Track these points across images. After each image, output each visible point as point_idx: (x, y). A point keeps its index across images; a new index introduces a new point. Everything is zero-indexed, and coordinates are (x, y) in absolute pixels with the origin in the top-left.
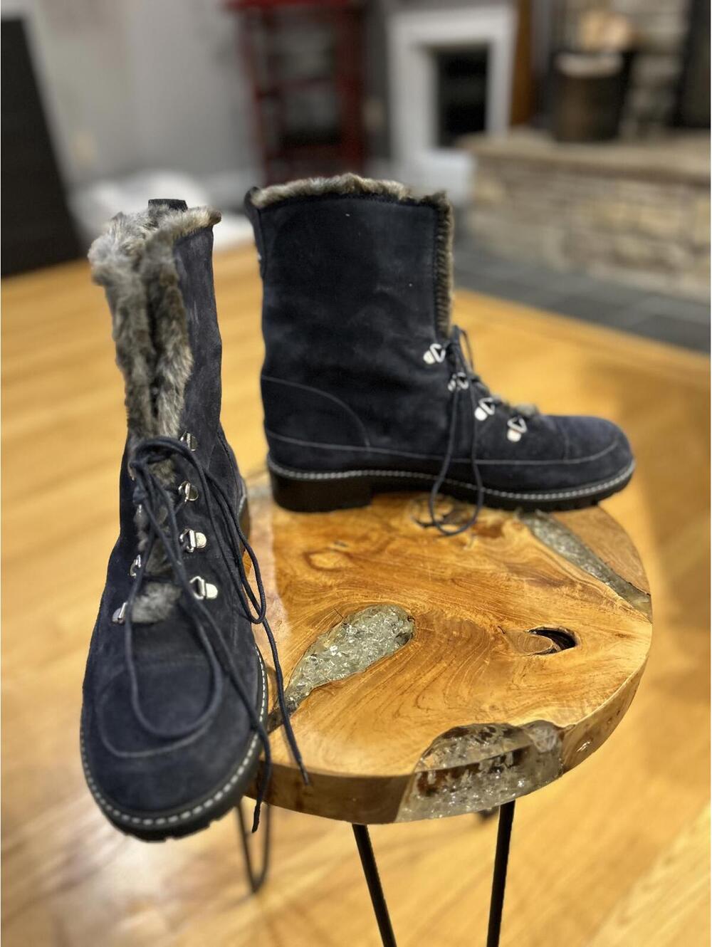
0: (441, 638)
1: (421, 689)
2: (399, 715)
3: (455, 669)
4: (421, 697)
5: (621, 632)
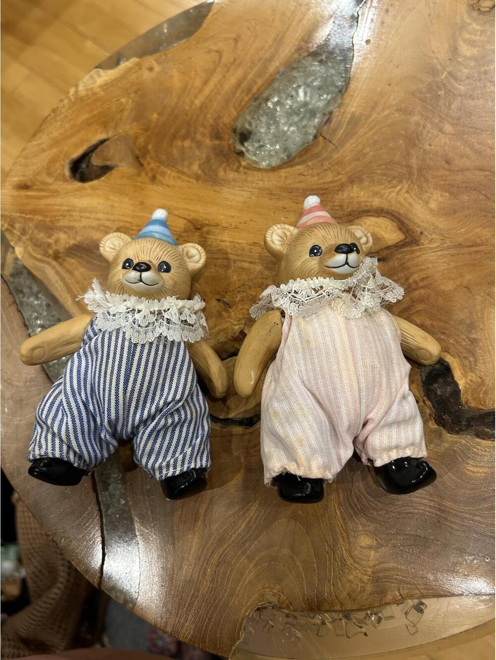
1: (218, 70)
2: (235, 39)
3: (187, 100)
5: (23, 193)
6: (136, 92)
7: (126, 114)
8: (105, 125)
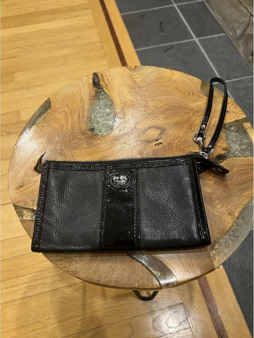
0: (79, 136)
1: (68, 116)
2: (67, 106)
3: (65, 129)
4: (66, 114)
5: (22, 189)
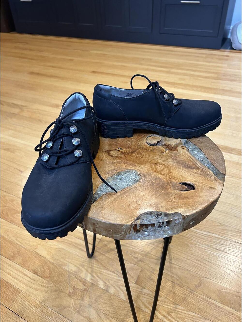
3: (151, 193)
5: (212, 186)
6: (169, 201)
7: (173, 196)
8: (181, 195)
